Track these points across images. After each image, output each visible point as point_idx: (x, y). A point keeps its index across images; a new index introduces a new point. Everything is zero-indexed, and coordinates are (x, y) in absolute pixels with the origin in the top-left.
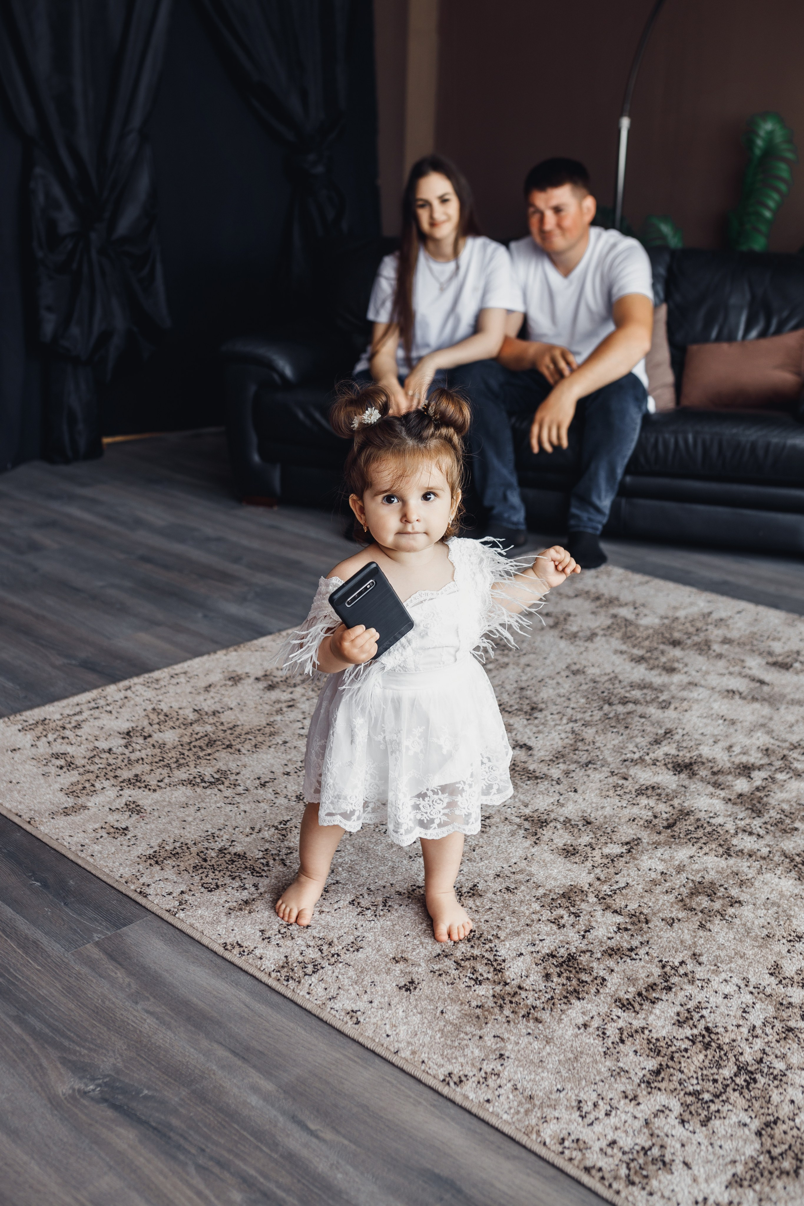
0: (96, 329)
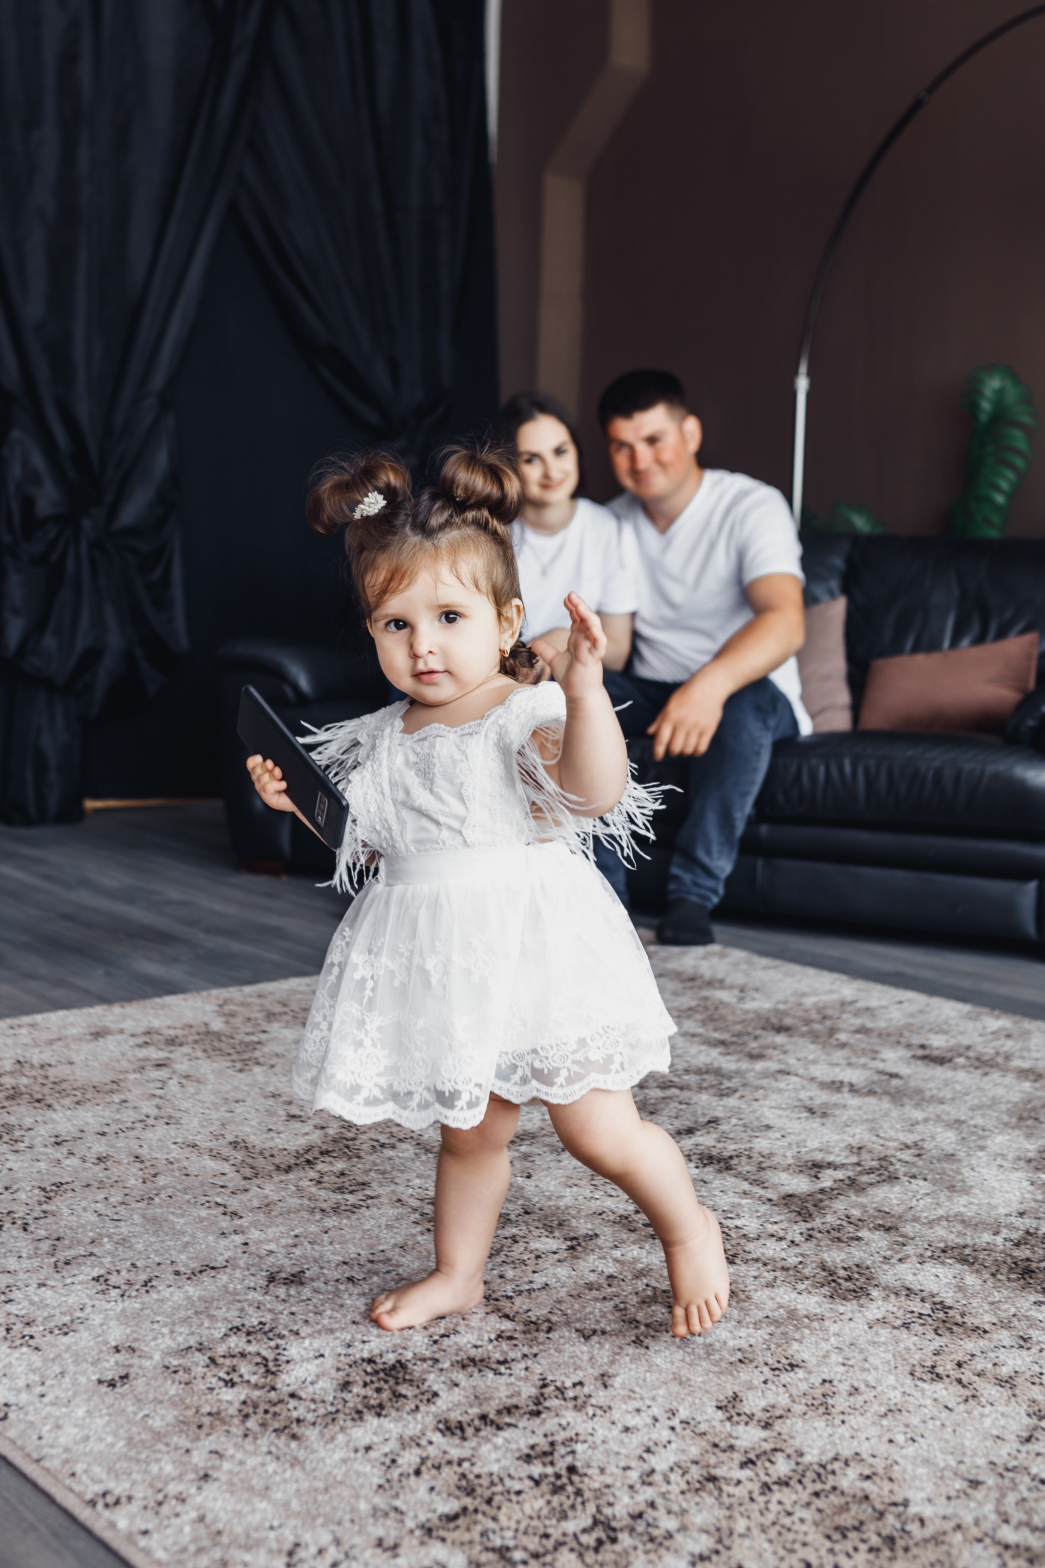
0: (81, 643)
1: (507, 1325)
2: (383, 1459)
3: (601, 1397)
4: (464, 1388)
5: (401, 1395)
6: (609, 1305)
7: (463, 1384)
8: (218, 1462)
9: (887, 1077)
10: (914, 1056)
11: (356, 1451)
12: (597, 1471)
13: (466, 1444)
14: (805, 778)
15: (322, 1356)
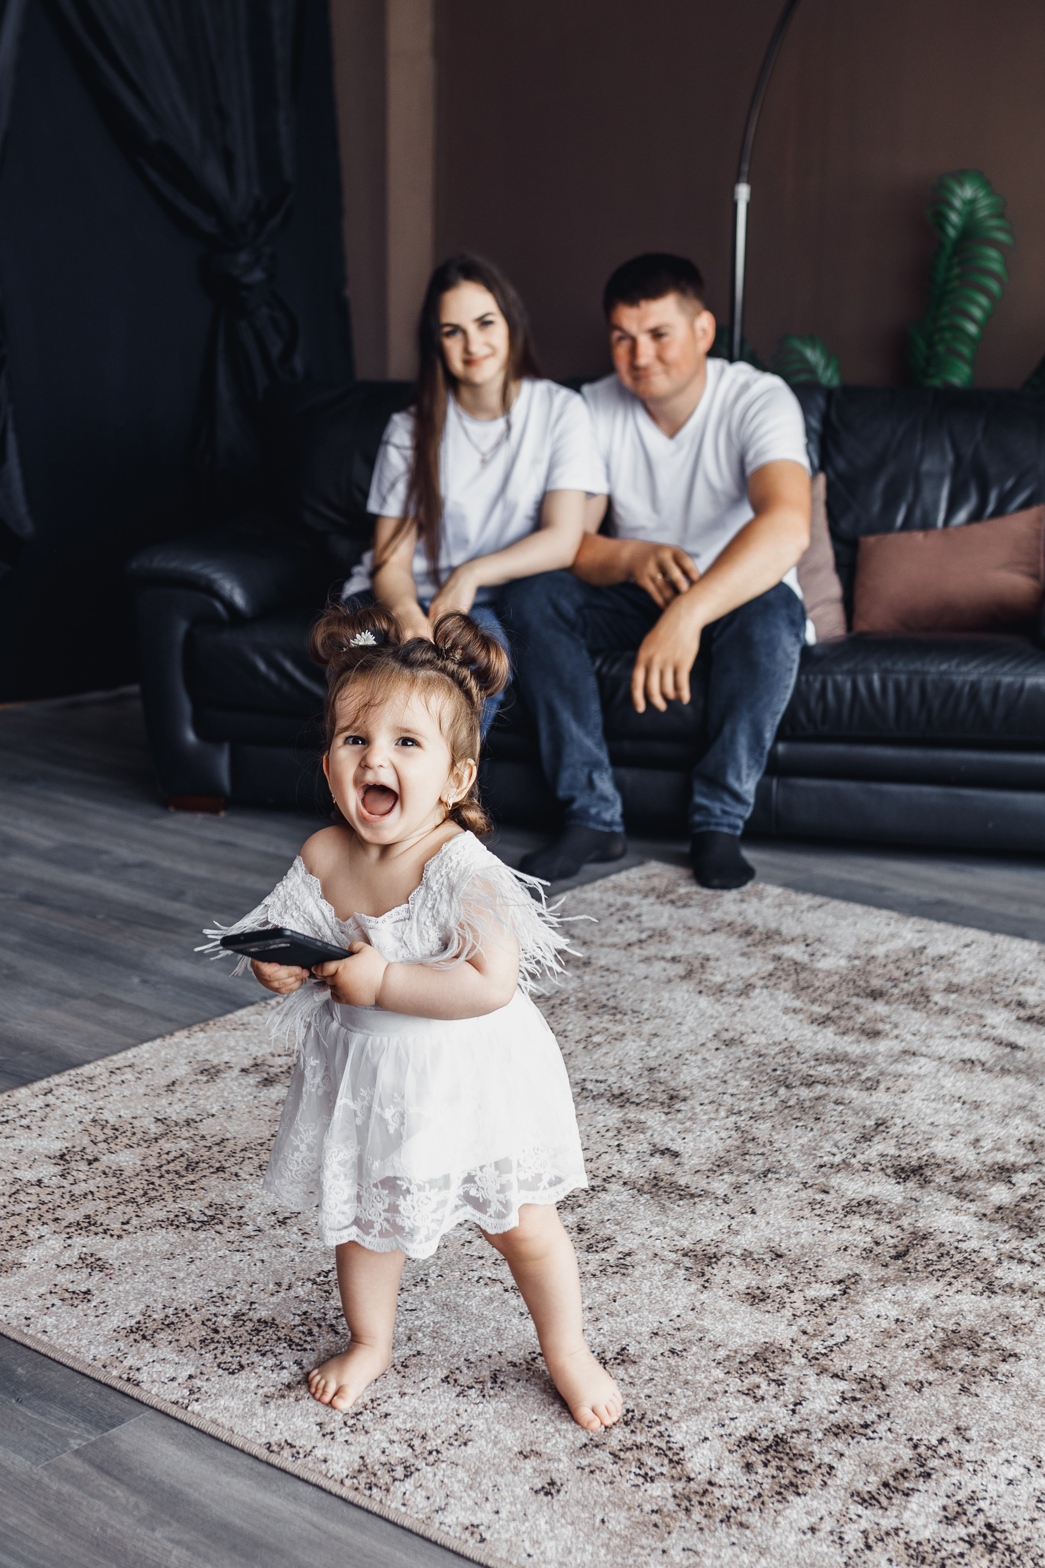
1: (842, 1386)
2: (831, 1538)
3: (969, 1452)
4: (850, 1457)
5: (801, 1472)
6: (915, 1353)
7: (847, 1453)
8: (697, 1559)
9: (1008, 1049)
10: (1018, 1019)
11: (804, 1533)
12: (1011, 1526)
13: (888, 1513)
14: (830, 695)
15: (706, 1439)
